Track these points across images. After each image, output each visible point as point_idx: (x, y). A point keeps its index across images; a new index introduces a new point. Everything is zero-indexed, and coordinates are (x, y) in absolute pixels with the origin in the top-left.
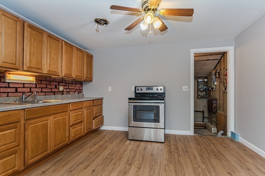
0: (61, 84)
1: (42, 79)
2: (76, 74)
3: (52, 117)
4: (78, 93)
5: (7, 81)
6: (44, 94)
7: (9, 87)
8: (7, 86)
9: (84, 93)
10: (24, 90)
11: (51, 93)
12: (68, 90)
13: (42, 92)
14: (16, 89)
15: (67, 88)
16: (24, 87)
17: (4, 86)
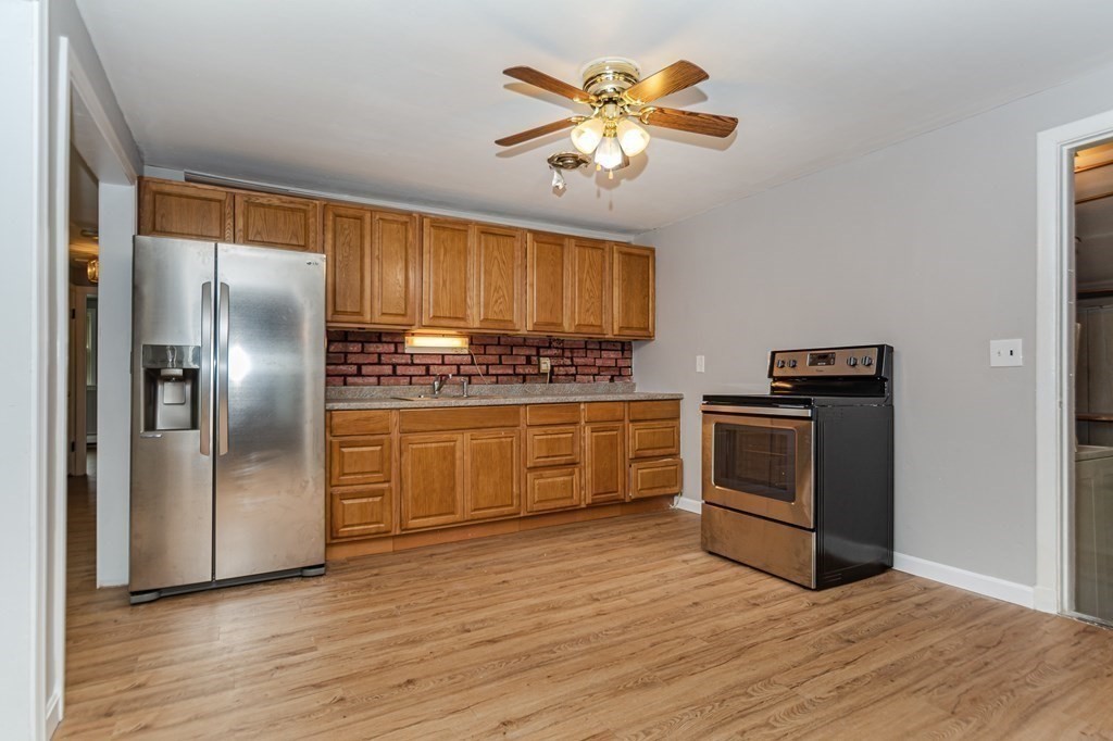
0: (545, 353)
1: (489, 341)
2: (579, 320)
3: (468, 435)
4: (612, 380)
5: (406, 351)
6: (494, 379)
7: (413, 364)
8: (410, 362)
9: (635, 378)
10: (445, 369)
11: (515, 379)
12: (573, 370)
13: (487, 374)
14: (427, 366)
15: (568, 362)
16: (443, 364)
17: (403, 361)
